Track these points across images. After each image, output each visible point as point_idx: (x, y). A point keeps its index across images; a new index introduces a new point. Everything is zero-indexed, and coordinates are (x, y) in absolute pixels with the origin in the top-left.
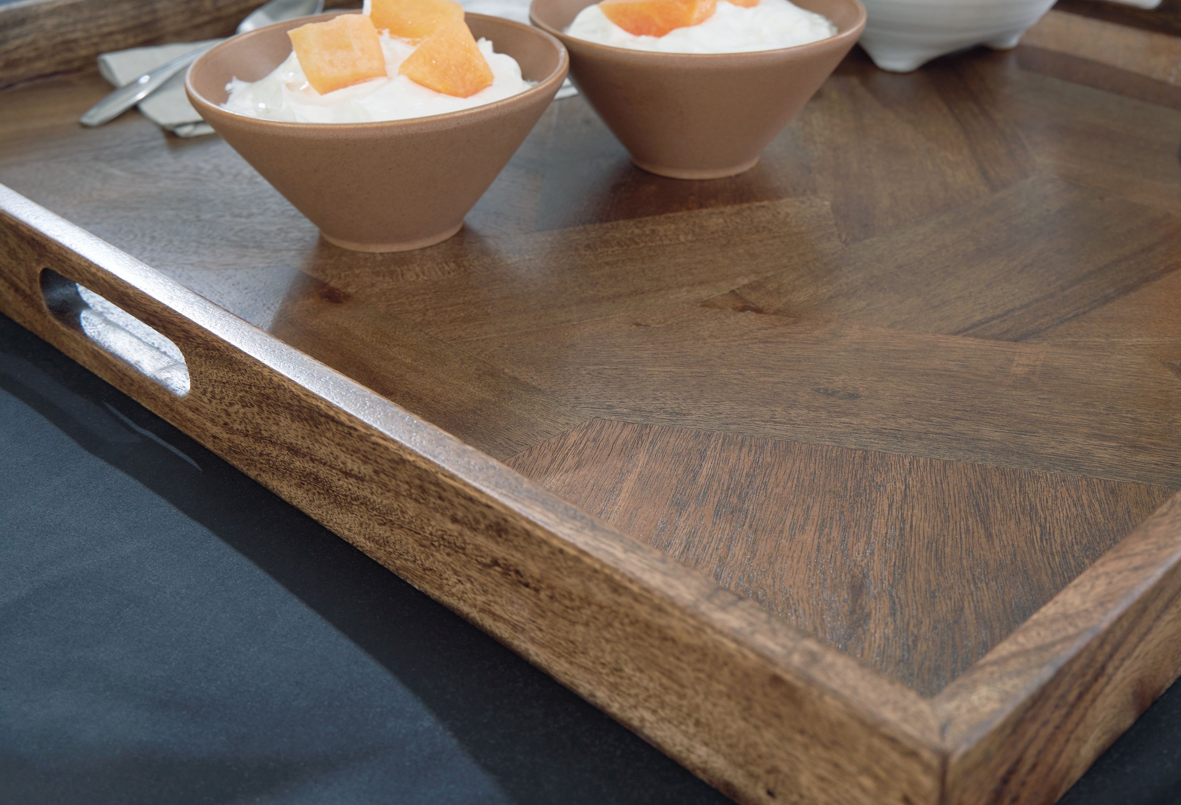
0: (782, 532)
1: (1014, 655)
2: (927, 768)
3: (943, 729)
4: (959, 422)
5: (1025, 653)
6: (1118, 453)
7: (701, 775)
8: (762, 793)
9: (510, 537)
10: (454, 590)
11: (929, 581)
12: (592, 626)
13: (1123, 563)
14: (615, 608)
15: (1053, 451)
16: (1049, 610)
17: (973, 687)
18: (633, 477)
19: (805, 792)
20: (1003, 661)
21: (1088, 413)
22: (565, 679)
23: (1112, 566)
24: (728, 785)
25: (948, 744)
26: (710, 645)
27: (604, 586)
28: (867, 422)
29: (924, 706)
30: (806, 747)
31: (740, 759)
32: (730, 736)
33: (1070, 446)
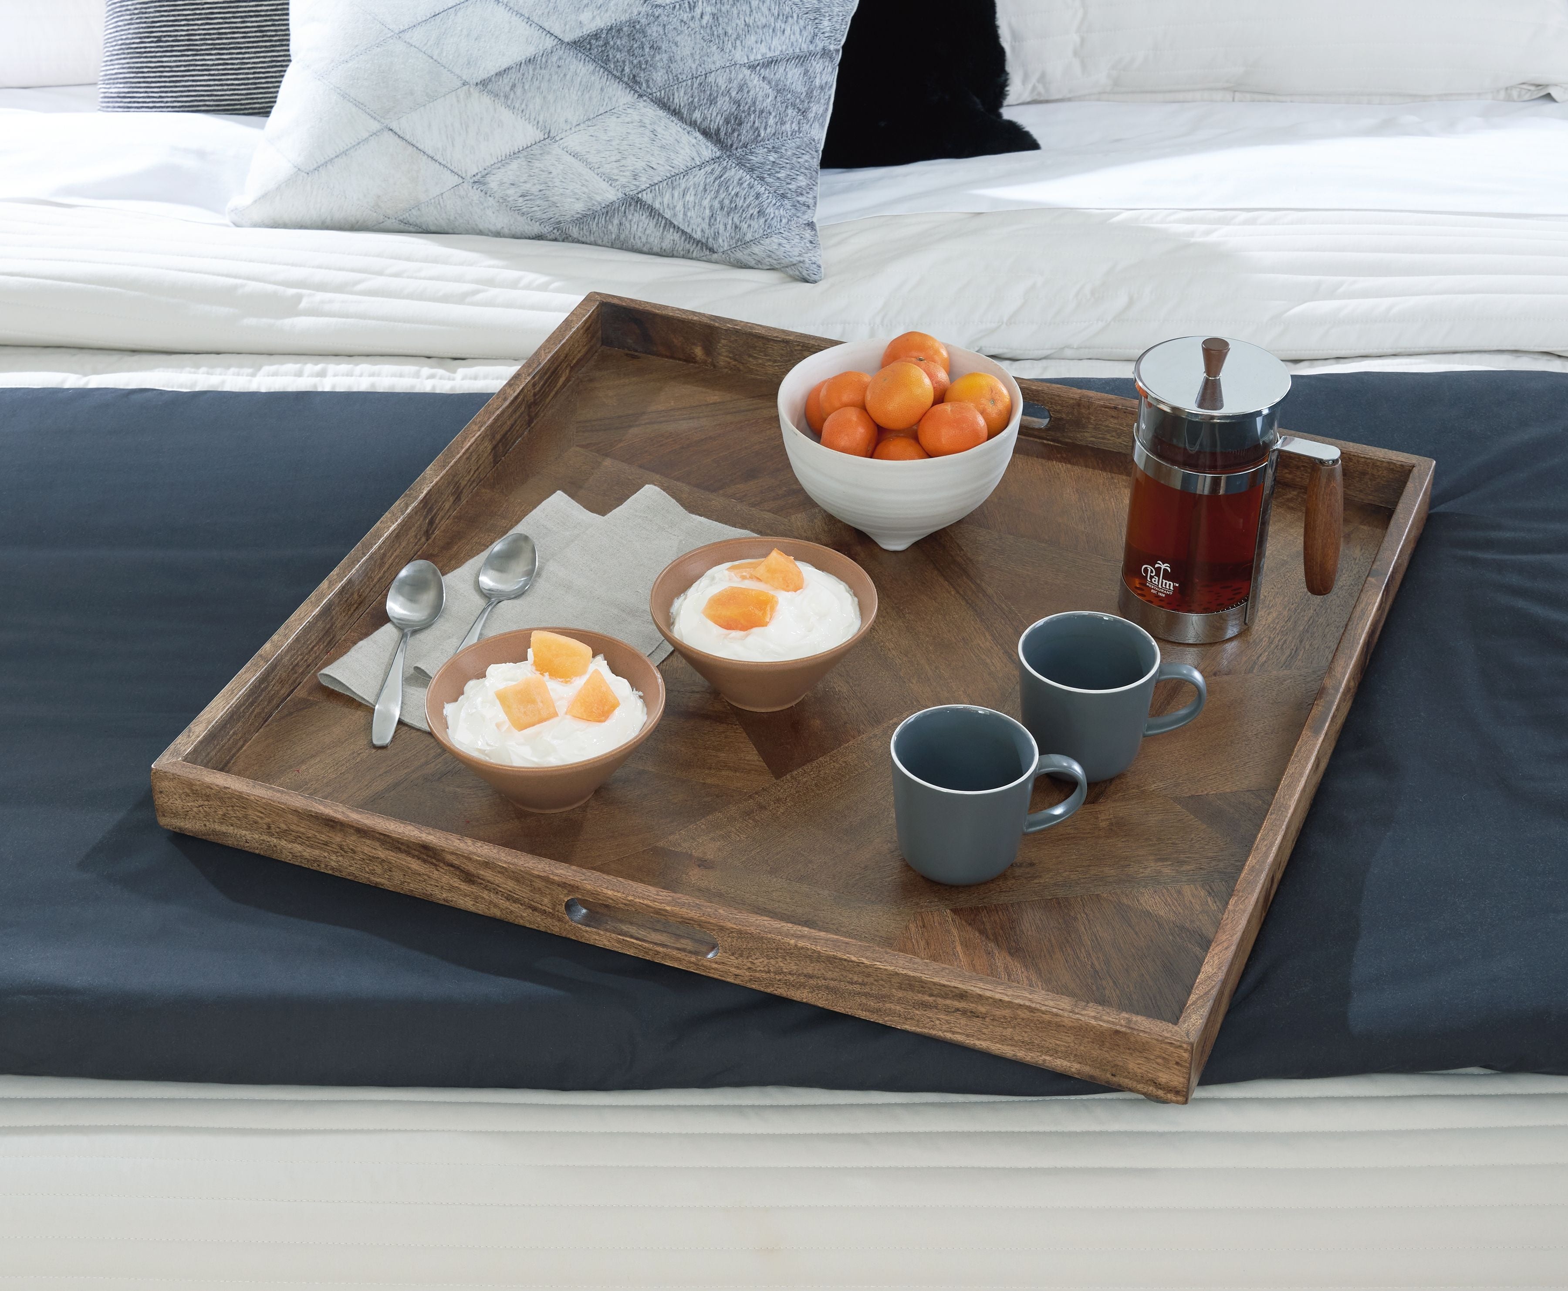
0: (1045, 956)
1: (1198, 999)
2: (1186, 1050)
3: (1187, 1035)
4: (1091, 868)
5: (1201, 997)
6: (1173, 868)
7: (1077, 1076)
8: (1109, 1076)
9: (969, 998)
10: (927, 1025)
11: (1122, 965)
12: (1017, 1028)
13: (1220, 948)
14: (1032, 1018)
15: (1143, 875)
16: (1201, 976)
17: (1189, 1017)
18: (958, 944)
19: (1131, 1071)
20: (1194, 1003)
21: (1150, 845)
22: (997, 1052)
23: (1217, 950)
24: (1092, 1077)
25: (1192, 1040)
26: (1083, 1024)
27: (1025, 1011)
28: (1047, 880)
29: (1176, 1028)
30: (1131, 1054)
31: (1098, 1065)
32: (1093, 1058)
33: (1149, 869)
